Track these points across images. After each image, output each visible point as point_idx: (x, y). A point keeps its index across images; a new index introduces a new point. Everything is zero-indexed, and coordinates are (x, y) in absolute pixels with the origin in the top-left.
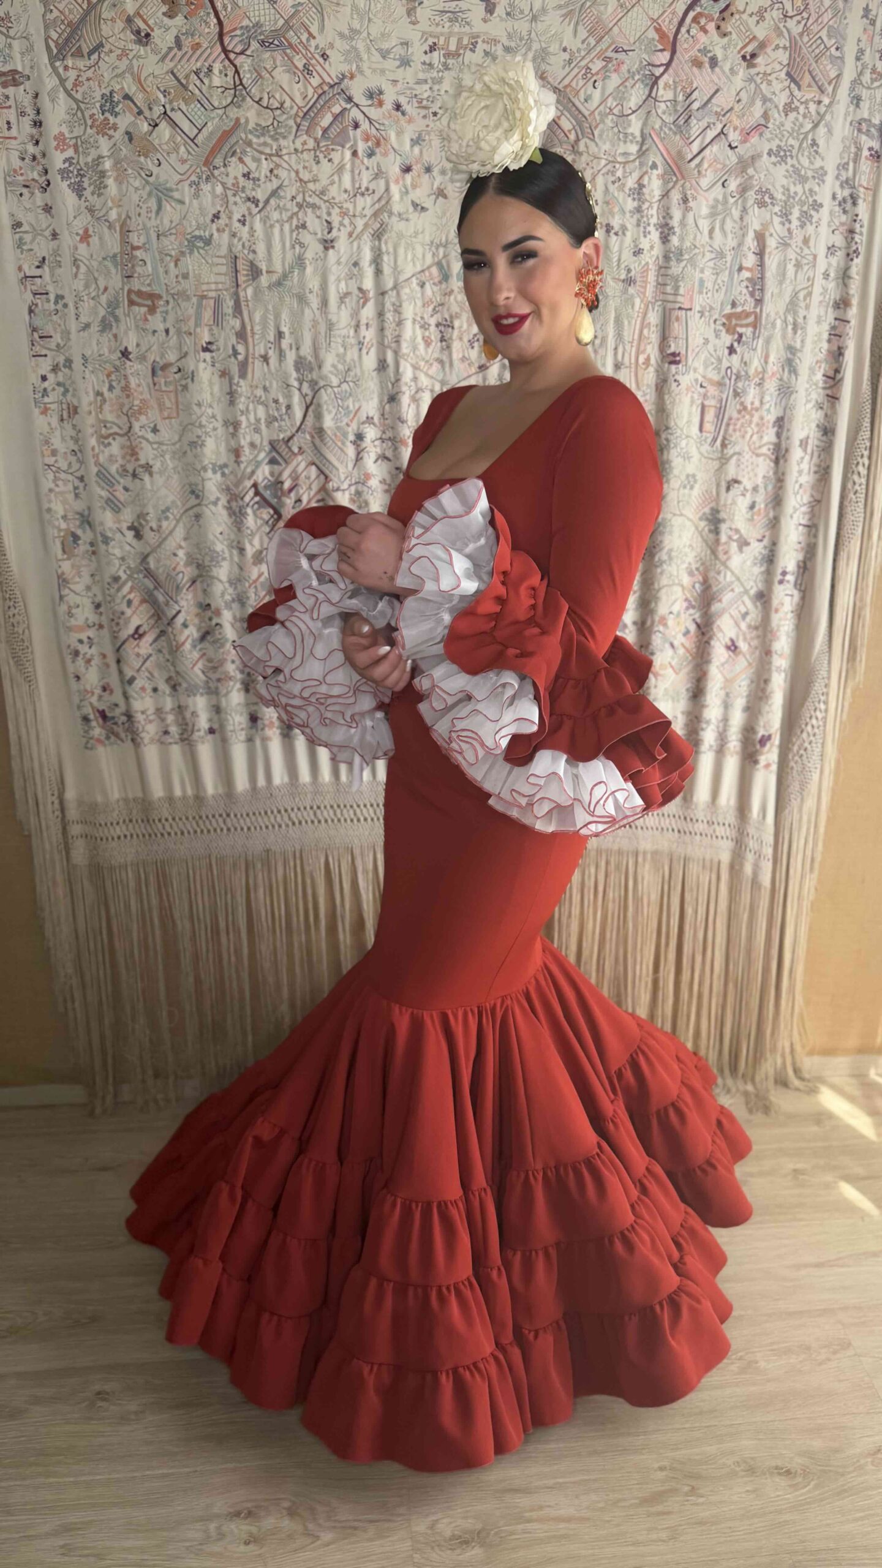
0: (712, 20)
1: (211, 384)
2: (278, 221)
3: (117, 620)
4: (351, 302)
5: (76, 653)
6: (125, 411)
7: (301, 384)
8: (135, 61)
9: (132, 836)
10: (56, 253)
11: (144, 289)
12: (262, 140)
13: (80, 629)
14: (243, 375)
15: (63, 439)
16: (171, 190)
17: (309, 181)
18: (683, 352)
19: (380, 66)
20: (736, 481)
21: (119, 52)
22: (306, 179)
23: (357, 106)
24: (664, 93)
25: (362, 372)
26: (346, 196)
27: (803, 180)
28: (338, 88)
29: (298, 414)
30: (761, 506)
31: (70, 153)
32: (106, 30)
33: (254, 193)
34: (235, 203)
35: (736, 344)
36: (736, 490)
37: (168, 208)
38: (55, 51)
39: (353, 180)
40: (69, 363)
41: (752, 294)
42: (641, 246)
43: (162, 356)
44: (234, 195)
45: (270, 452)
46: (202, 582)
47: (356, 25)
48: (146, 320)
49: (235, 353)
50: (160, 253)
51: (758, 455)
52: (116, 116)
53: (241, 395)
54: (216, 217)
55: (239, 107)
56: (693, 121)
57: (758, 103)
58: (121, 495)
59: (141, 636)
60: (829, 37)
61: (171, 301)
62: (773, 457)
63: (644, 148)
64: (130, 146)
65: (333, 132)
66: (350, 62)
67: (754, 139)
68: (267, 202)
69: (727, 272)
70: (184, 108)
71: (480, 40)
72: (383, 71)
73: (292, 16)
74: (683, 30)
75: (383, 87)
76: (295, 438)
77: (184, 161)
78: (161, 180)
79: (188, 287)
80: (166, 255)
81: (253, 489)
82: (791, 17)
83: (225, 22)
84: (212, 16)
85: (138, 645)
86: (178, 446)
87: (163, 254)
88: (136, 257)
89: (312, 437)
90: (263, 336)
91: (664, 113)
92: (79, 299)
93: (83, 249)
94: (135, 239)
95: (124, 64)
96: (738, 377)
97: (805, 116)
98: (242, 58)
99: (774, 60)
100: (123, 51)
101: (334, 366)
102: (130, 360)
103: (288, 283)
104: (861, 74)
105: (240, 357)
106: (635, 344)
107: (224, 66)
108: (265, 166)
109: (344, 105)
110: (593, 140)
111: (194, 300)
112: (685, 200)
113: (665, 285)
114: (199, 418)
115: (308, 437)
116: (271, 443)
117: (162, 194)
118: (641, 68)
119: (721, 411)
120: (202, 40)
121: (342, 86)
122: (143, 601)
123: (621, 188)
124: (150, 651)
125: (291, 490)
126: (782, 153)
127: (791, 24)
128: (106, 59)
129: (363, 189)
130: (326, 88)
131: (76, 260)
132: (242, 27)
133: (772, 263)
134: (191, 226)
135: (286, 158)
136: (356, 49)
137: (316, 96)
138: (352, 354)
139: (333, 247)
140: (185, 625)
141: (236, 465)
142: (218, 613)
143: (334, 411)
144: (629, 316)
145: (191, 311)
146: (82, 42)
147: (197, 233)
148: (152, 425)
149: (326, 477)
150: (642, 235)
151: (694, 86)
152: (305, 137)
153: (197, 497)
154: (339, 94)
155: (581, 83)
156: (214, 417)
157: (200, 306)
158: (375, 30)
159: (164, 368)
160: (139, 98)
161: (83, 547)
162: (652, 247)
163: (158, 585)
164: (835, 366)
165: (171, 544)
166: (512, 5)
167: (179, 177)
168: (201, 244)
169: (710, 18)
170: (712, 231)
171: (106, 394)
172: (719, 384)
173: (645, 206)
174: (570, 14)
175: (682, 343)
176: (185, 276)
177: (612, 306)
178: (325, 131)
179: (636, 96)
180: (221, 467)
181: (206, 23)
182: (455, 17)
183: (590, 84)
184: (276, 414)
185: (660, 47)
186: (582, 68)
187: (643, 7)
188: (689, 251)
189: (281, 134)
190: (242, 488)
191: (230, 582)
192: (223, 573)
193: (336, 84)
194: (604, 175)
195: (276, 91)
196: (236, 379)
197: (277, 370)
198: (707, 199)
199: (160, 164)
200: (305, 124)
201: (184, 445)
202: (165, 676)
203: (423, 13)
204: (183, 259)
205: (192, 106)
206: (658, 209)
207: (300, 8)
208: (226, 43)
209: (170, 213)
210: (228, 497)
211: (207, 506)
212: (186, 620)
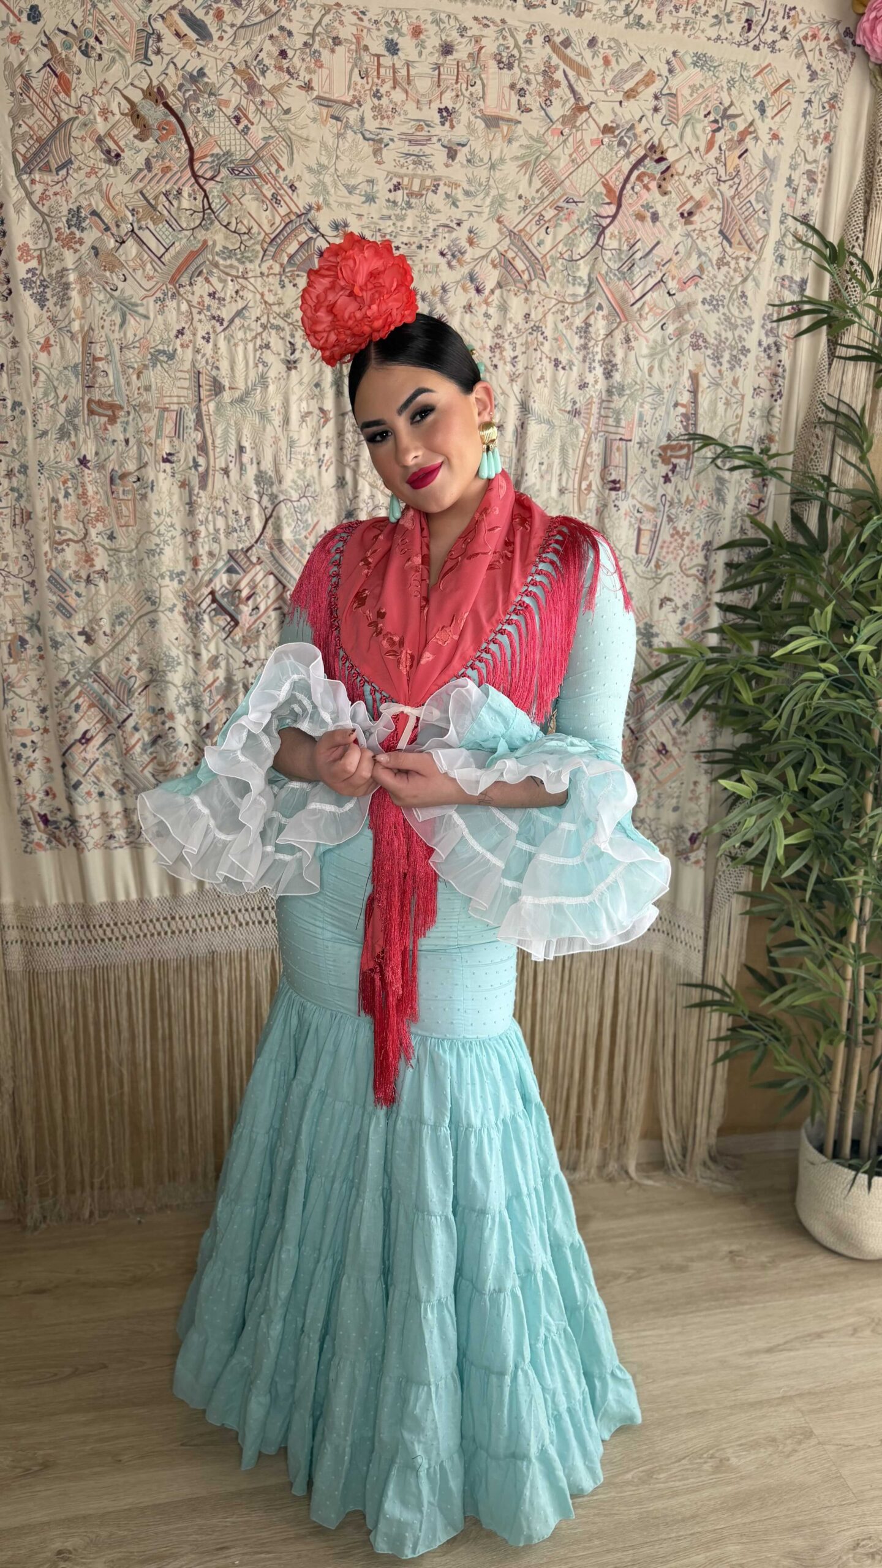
0: (655, 179)
1: (170, 494)
2: (242, 340)
3: (65, 724)
4: (312, 421)
5: (19, 757)
6: (81, 518)
7: (261, 497)
8: (104, 179)
9: (70, 942)
10: (15, 360)
11: (105, 400)
12: (229, 262)
13: (24, 733)
14: (203, 485)
15: (15, 544)
16: (136, 305)
17: (274, 304)
18: (622, 479)
19: (346, 200)
20: (670, 600)
21: (88, 170)
22: (271, 302)
23: (323, 236)
24: (610, 243)
25: (322, 488)
27: (733, 327)
28: (305, 218)
29: (258, 525)
30: (690, 622)
31: (34, 263)
32: (76, 148)
33: (219, 313)
34: (200, 321)
35: (670, 474)
36: (668, 607)
37: (132, 321)
38: (22, 165)
40: (24, 469)
41: (686, 428)
42: (586, 381)
43: (121, 465)
44: (200, 313)
45: (229, 561)
46: (155, 687)
47: (324, 160)
48: (106, 429)
49: (196, 465)
50: (122, 364)
51: (688, 576)
52: (82, 231)
53: (200, 506)
54: (181, 332)
55: (207, 230)
56: (636, 269)
57: (694, 256)
58: (72, 600)
59: (88, 741)
60: (758, 201)
61: (132, 412)
62: (703, 576)
63: (591, 291)
64: (96, 261)
65: (298, 259)
66: (317, 195)
67: (691, 289)
68: (232, 321)
69: (664, 408)
70: (151, 227)
71: (442, 183)
72: (348, 206)
73: (263, 147)
74: (628, 187)
75: (349, 220)
76: (254, 549)
77: (150, 278)
78: (127, 294)
79: (149, 399)
80: (129, 367)
81: (210, 597)
82: (724, 182)
83: (196, 149)
84: (183, 141)
85: (85, 749)
86: (134, 553)
87: (126, 366)
88: (98, 368)
89: (271, 548)
90: (225, 450)
91: (610, 260)
92: (37, 407)
93: (43, 357)
94: (99, 351)
95: (92, 181)
96: (671, 504)
97: (735, 270)
98: (212, 183)
99: (708, 219)
100: (92, 168)
101: (294, 481)
102: (88, 468)
103: (250, 400)
104: (784, 235)
105: (201, 469)
106: (579, 471)
107: (194, 190)
108: (231, 287)
109: (310, 234)
110: (544, 280)
111: (156, 412)
112: (628, 340)
113: (606, 417)
114: (157, 527)
115: (267, 547)
116: (230, 553)
117: (126, 308)
118: (589, 218)
119: (655, 535)
120: (172, 164)
121: (309, 217)
122: (92, 705)
123: (569, 326)
124: (97, 755)
125: (248, 598)
126: (715, 302)
127: (724, 187)
128: (75, 175)
130: (293, 217)
131: (35, 368)
132: (212, 155)
133: (704, 401)
134: (155, 340)
135: (252, 280)
136: (323, 183)
137: (283, 225)
138: (311, 471)
139: (296, 368)
140: (136, 729)
141: (193, 573)
142: (171, 717)
143: (294, 524)
144: (575, 445)
145: (152, 423)
146: (51, 158)
147: (160, 347)
148: (109, 532)
149: (284, 587)
150: (587, 370)
151: (638, 238)
152: (271, 262)
153: (153, 603)
154: (306, 224)
155: (535, 228)
156: (172, 526)
157: (161, 418)
158: (343, 166)
159: (123, 476)
160: (107, 215)
161: (31, 652)
162: (596, 382)
163: (108, 688)
164: (760, 495)
165: (124, 648)
166: (472, 153)
167: (143, 293)
168: (165, 359)
169: (652, 177)
170: (651, 369)
171: (62, 500)
172: (654, 510)
173: (591, 344)
174: (525, 165)
175: (622, 471)
176: (148, 389)
177: (558, 435)
178: (291, 257)
179: (584, 243)
180: (178, 575)
181: (177, 148)
182: (418, 160)
183: (543, 230)
184: (235, 525)
185: (607, 200)
186: (536, 215)
187: (592, 164)
188: (630, 386)
189: (247, 258)
190: (198, 595)
191: (184, 686)
192: (177, 677)
193: (303, 214)
194: (554, 313)
195: (244, 217)
196: (196, 490)
197: (238, 483)
198: (647, 340)
199: (125, 280)
200: (272, 249)
201: (141, 552)
202: (113, 780)
203: (388, 154)
204: (146, 372)
205: (161, 225)
206: (603, 347)
207: (271, 141)
208: (196, 168)
209: (134, 327)
210: (185, 603)
211: (163, 612)
212: (137, 723)
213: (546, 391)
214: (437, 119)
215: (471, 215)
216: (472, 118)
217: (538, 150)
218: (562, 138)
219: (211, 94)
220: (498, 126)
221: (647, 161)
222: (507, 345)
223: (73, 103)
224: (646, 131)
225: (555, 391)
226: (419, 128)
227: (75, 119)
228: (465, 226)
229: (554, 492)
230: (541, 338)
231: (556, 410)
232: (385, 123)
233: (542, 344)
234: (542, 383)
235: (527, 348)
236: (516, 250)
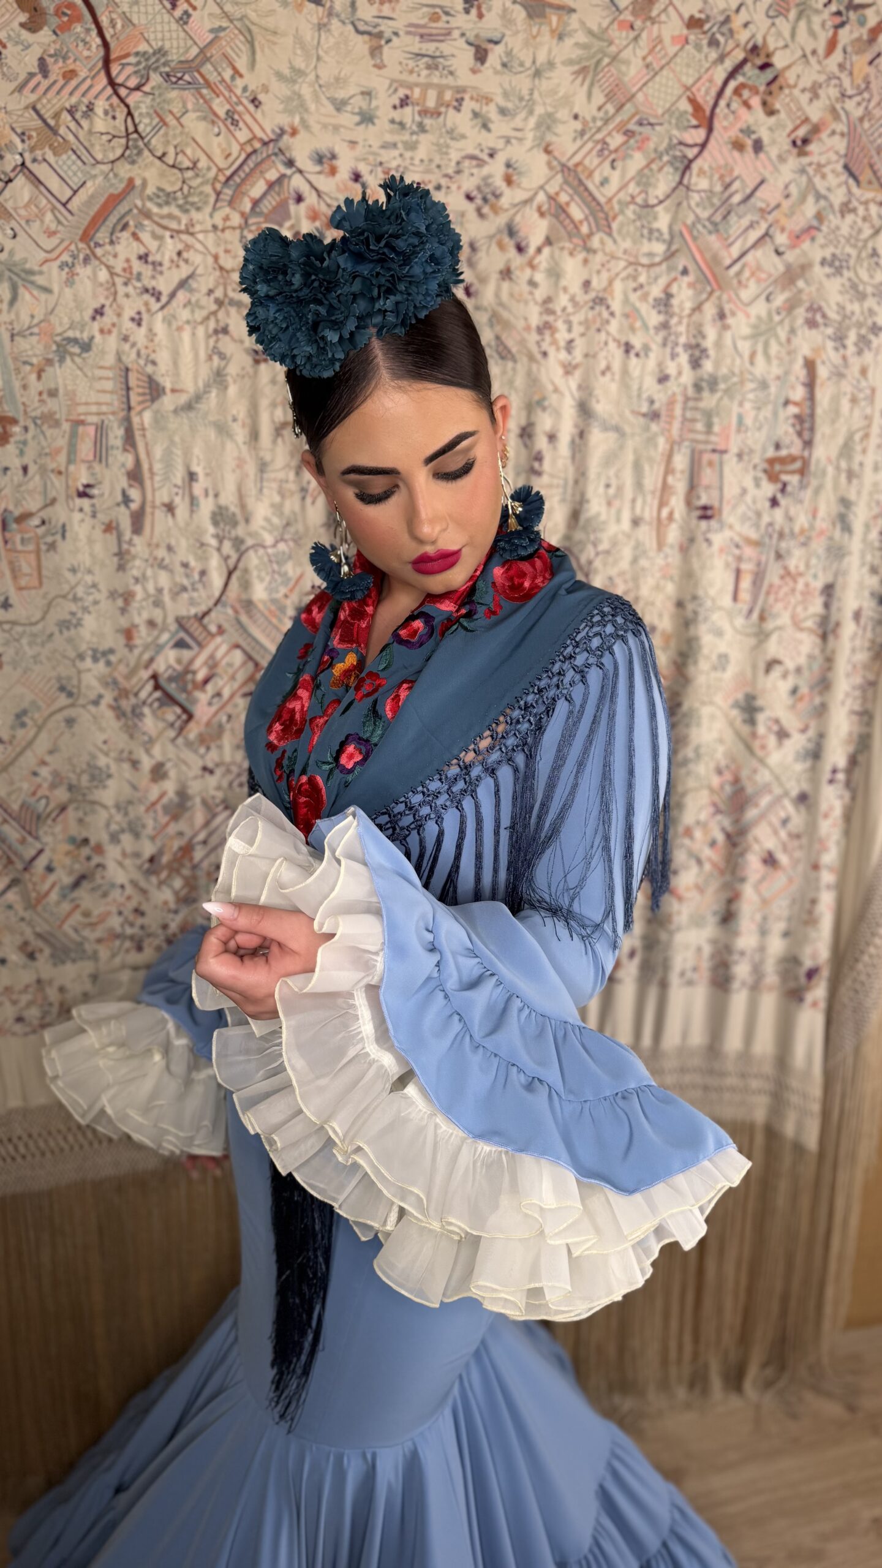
0: (757, 92)
1: (90, 541)
2: (188, 322)
7: (221, 542)
12: (166, 210)
14: (137, 528)
16: (31, 272)
18: (716, 504)
19: (333, 121)
20: (778, 662)
22: (228, 267)
23: (300, 172)
24: (699, 182)
25: (307, 529)
27: (862, 297)
28: (274, 146)
29: (217, 580)
30: (804, 691)
33: (153, 283)
34: (127, 296)
35: (779, 496)
36: (777, 672)
41: (800, 434)
42: (667, 372)
43: (17, 503)
44: (126, 284)
45: (177, 632)
46: (77, 809)
47: (300, 63)
49: (126, 500)
50: (15, 359)
51: (802, 630)
53: (134, 557)
54: (99, 312)
55: (133, 162)
56: (733, 218)
57: (811, 200)
61: (32, 427)
62: (820, 632)
63: (674, 247)
65: (266, 205)
66: (291, 112)
67: (806, 245)
68: (173, 295)
69: (770, 407)
70: (50, 157)
71: (467, 97)
72: (336, 128)
73: (211, 43)
74: (722, 103)
75: (337, 150)
76: (213, 614)
77: (51, 234)
78: (17, 257)
79: (56, 408)
80: (25, 363)
81: (151, 684)
82: (850, 97)
83: (112, 45)
84: (94, 33)
86: (40, 626)
87: (20, 361)
89: (236, 612)
90: (167, 478)
91: (698, 205)
96: (781, 535)
97: (865, 219)
98: (137, 95)
99: (829, 148)
101: (267, 520)
103: (202, 406)
105: (134, 506)
106: (658, 494)
107: (111, 105)
108: (171, 246)
109: (282, 169)
110: (610, 234)
111: (66, 426)
112: (722, 316)
113: (694, 420)
114: (72, 588)
115: (230, 611)
116: (180, 622)
117: (17, 277)
118: (671, 147)
119: (758, 578)
120: (78, 66)
121: (280, 144)
123: (645, 297)
125: (206, 681)
126: (837, 263)
127: (850, 105)
130: (257, 145)
132: (137, 54)
133: (823, 396)
134: (61, 324)
135: (200, 236)
136: (300, 96)
137: (243, 156)
138: (292, 505)
140: (50, 869)
141: (126, 650)
142: (99, 849)
143: (268, 579)
144: (650, 460)
145: (62, 442)
147: (70, 334)
148: (2, 599)
149: (255, 663)
150: (668, 357)
151: (736, 173)
152: (227, 210)
153: (70, 694)
154: (276, 154)
155: (596, 161)
156: (94, 586)
157: (74, 435)
158: (326, 73)
159: (21, 519)
162: (680, 373)
163: (10, 816)
165: (29, 760)
166: (509, 53)
167: (43, 255)
168: (76, 350)
169: (755, 91)
170: (753, 355)
172: (757, 544)
173: (674, 321)
174: (583, 71)
175: (715, 493)
176: (53, 393)
177: (630, 444)
178: (256, 203)
179: (664, 183)
180: (105, 654)
181: (85, 43)
182: (434, 63)
183: (607, 164)
184: (185, 582)
185: (694, 122)
186: (597, 142)
187: (674, 71)
188: (726, 379)
189: (193, 204)
190: (134, 680)
191: (118, 807)
192: (108, 795)
193: (271, 141)
194: (623, 280)
195: (187, 144)
196: (127, 534)
197: (187, 524)
198: (748, 316)
199: (15, 236)
200: (228, 192)
201: (51, 625)
202: (18, 940)
203: (391, 54)
204: (49, 370)
205: (64, 157)
206: (688, 325)
207: (222, 34)
208: (114, 72)
209: (30, 305)
210: (116, 693)
211: (84, 706)
212: (51, 861)
213: (614, 387)
214: (459, 4)
215: (508, 141)
216: (508, 4)
217: (601, 51)
218: (632, 34)
220: (543, 15)
221: (748, 68)
222: (560, 325)
224: (746, 25)
225: (625, 386)
226: (435, 18)
228: (501, 158)
229: (626, 524)
230: (605, 314)
231: (627, 413)
232: (386, 10)
233: (608, 322)
234: (608, 376)
235: (588, 328)
236: (571, 191)
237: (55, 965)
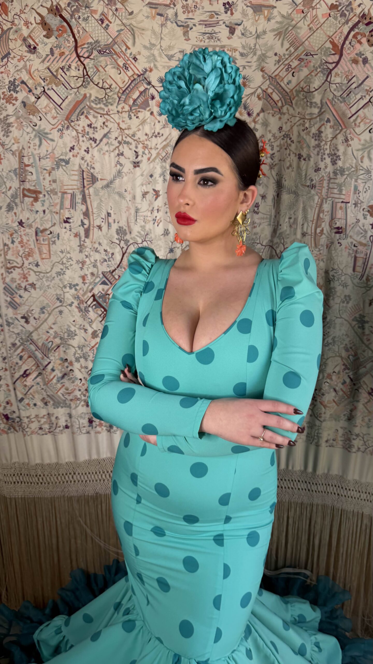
0: (365, 36)
1: (69, 240)
2: (107, 151)
3: (14, 367)
4: (150, 196)
6: (20, 254)
7: (120, 241)
8: (28, 63)
9: (21, 482)
11: (32, 188)
12: (99, 106)
14: (87, 236)
16: (47, 134)
17: (126, 129)
18: (344, 227)
19: (168, 64)
21: (19, 57)
22: (123, 128)
23: (153, 87)
24: (336, 79)
25: (154, 236)
26: (146, 137)
28: (143, 77)
29: (118, 257)
32: (12, 45)
33: (94, 136)
34: (83, 141)
37: (45, 143)
39: (151, 129)
42: (320, 167)
44: (83, 137)
45: (102, 278)
46: (63, 347)
47: (153, 41)
48: (33, 205)
49: (83, 224)
50: (41, 168)
52: (17, 93)
53: (86, 247)
54: (72, 148)
55: (86, 87)
56: (352, 95)
58: (17, 300)
59: (27, 375)
61: (47, 195)
63: (323, 110)
64: (24, 110)
65: (139, 102)
66: (149, 62)
68: (101, 140)
70: (55, 88)
72: (169, 67)
73: (117, 36)
74: (347, 42)
76: (117, 271)
77: (54, 118)
78: (41, 128)
79: (56, 187)
80: (45, 169)
81: (92, 298)
83: (78, 41)
84: (71, 36)
85: (25, 380)
86: (50, 274)
87: (43, 169)
88: (28, 170)
90: (99, 215)
91: (335, 90)
94: (27, 161)
95: (21, 64)
98: (88, 60)
100: (21, 56)
101: (139, 232)
102: (23, 227)
103: (113, 186)
105: (86, 226)
106: (314, 222)
107: (78, 65)
108: (101, 120)
109: (146, 86)
111: (60, 194)
112: (347, 140)
113: (333, 188)
114: (62, 259)
116: (103, 273)
117: (42, 136)
118: (321, 64)
119: (366, 260)
120: (65, 50)
121: (146, 76)
123: (308, 133)
124: (33, 384)
128: (12, 61)
129: (156, 133)
130: (135, 77)
132: (88, 43)
134: (57, 153)
135: (112, 116)
136: (153, 55)
137: (130, 81)
138: (149, 226)
139: (139, 166)
140: (53, 370)
141: (83, 285)
142: (71, 364)
144: (311, 207)
145: (58, 201)
147: (62, 157)
148: (36, 262)
150: (320, 160)
151: (353, 75)
152: (123, 104)
153: (61, 302)
154: (143, 80)
155: (285, 73)
156: (70, 258)
157: (62, 198)
158: (165, 44)
159: (43, 231)
160: (30, 83)
162: (326, 167)
163: (37, 347)
165: (45, 327)
166: (245, 29)
167: (52, 127)
168: (64, 164)
169: (363, 35)
170: (362, 158)
171: (11, 245)
172: (365, 245)
173: (322, 144)
174: (279, 34)
175: (343, 221)
176: (54, 181)
177: (301, 199)
178: (135, 101)
179: (318, 81)
180: (74, 286)
181: (68, 40)
182: (211, 36)
183: (290, 74)
184: (106, 258)
185: (333, 52)
186: (286, 65)
187: (323, 30)
188: (348, 169)
189: (109, 103)
190: (86, 297)
191: (79, 347)
192: (75, 342)
193: (142, 74)
194: (297, 126)
195: (107, 79)
196: (83, 238)
197: (107, 234)
198: (360, 140)
199: (41, 120)
200: (124, 97)
201: (53, 274)
202: (41, 397)
203: (193, 34)
204: (53, 172)
205: (60, 87)
206: (330, 145)
207: (122, 32)
208: (79, 52)
209: (46, 147)
210: (79, 301)
211: (66, 306)
212: (53, 367)
213: (293, 174)
214: (222, 9)
215: (245, 67)
216: (245, 7)
217: (288, 24)
218: (303, 15)
219: (87, 7)
220: (261, 11)
221: (360, 25)
223: (10, 20)
224: (359, 6)
225: (299, 174)
226: (212, 16)
227: (12, 28)
229: (299, 235)
230: (289, 142)
231: (300, 185)
232: (190, 15)
233: (290, 145)
234: (290, 169)
235: (281, 148)
236: (273, 88)
237: (54, 408)
